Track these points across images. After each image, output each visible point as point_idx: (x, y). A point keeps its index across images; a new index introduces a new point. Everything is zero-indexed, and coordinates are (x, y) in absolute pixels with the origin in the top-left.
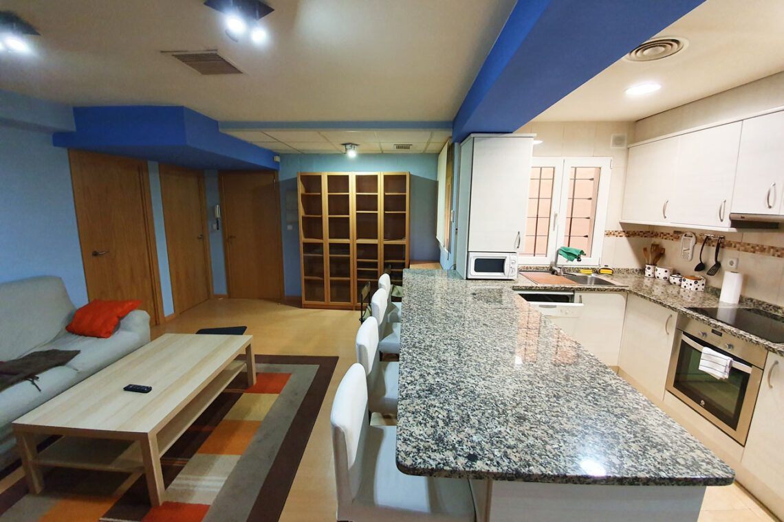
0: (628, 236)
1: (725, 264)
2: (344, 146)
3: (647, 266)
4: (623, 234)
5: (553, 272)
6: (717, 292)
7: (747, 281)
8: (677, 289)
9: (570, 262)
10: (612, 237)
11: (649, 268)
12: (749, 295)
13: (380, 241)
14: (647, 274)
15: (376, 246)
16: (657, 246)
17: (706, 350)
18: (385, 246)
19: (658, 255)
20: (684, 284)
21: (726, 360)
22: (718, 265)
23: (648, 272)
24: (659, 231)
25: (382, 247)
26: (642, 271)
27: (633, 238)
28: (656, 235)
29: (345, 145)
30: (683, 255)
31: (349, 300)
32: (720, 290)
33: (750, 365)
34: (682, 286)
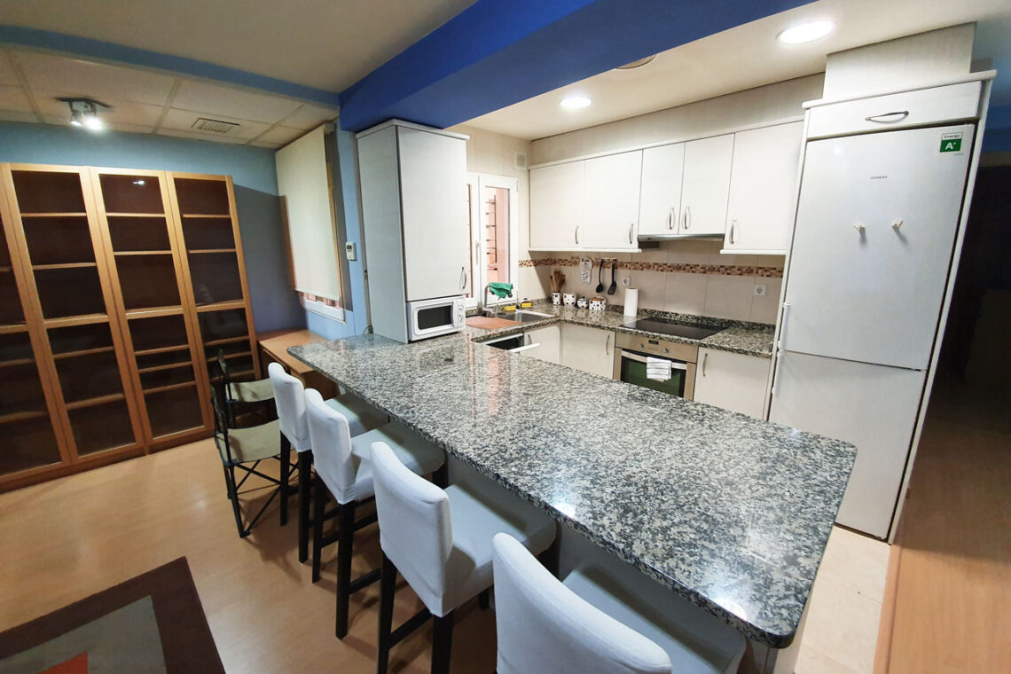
0: (535, 266)
1: (620, 283)
2: (66, 104)
3: (555, 294)
4: (532, 263)
5: (484, 314)
6: (619, 310)
7: (641, 295)
8: (585, 311)
9: (502, 300)
10: (524, 268)
11: (556, 296)
12: (643, 307)
13: (187, 307)
14: (555, 303)
15: (180, 317)
16: (559, 272)
17: (649, 360)
18: (203, 317)
19: (561, 281)
20: (591, 306)
21: (667, 364)
22: (614, 284)
23: (556, 300)
24: (557, 258)
25: (196, 320)
26: (549, 300)
27: (541, 267)
28: (555, 262)
29: (70, 101)
30: (582, 279)
31: (132, 439)
32: (623, 307)
33: (685, 362)
34: (591, 308)
